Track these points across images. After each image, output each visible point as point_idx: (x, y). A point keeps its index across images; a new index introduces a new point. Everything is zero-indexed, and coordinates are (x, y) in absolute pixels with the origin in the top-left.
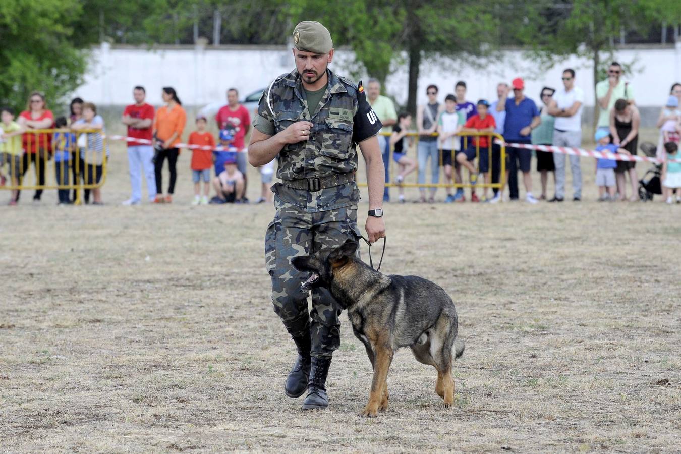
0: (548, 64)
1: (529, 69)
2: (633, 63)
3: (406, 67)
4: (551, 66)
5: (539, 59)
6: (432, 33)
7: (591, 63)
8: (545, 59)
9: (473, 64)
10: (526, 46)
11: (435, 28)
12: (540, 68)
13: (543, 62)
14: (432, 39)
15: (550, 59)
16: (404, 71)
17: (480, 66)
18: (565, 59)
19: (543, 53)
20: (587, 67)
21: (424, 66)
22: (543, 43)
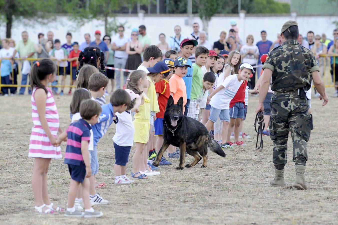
0: (81, 23)
1: (71, 26)
2: (125, 23)
3: (5, 24)
4: (83, 25)
5: (77, 21)
6: (21, 6)
7: (104, 23)
8: (80, 21)
9: (40, 23)
10: (69, 14)
11: (23, 4)
12: (77, 25)
13: (79, 22)
14: (21, 9)
15: (83, 21)
16: (4, 26)
17: (44, 24)
18: (90, 21)
19: (79, 18)
20: (102, 25)
21: (15, 23)
22: (78, 12)
